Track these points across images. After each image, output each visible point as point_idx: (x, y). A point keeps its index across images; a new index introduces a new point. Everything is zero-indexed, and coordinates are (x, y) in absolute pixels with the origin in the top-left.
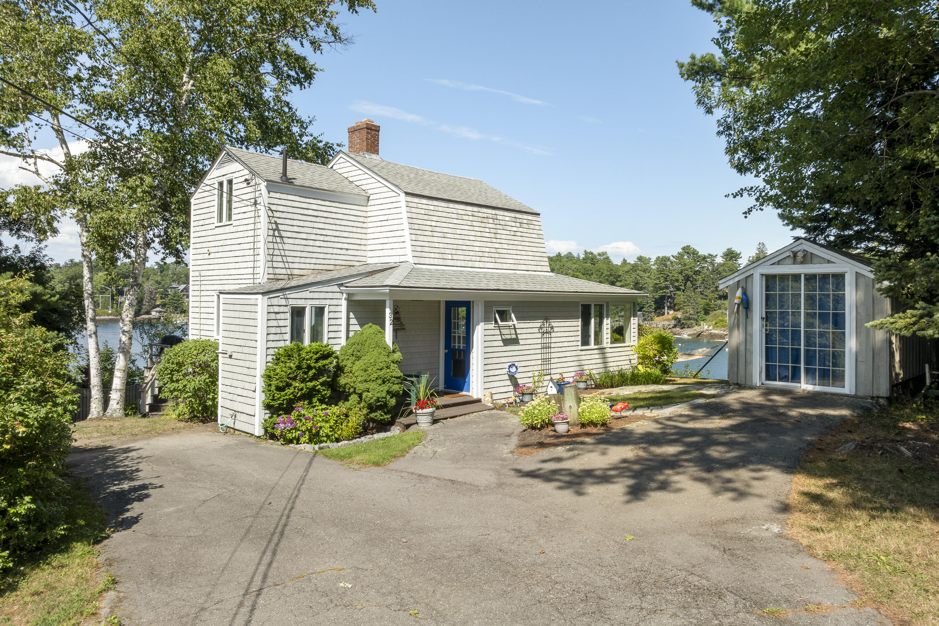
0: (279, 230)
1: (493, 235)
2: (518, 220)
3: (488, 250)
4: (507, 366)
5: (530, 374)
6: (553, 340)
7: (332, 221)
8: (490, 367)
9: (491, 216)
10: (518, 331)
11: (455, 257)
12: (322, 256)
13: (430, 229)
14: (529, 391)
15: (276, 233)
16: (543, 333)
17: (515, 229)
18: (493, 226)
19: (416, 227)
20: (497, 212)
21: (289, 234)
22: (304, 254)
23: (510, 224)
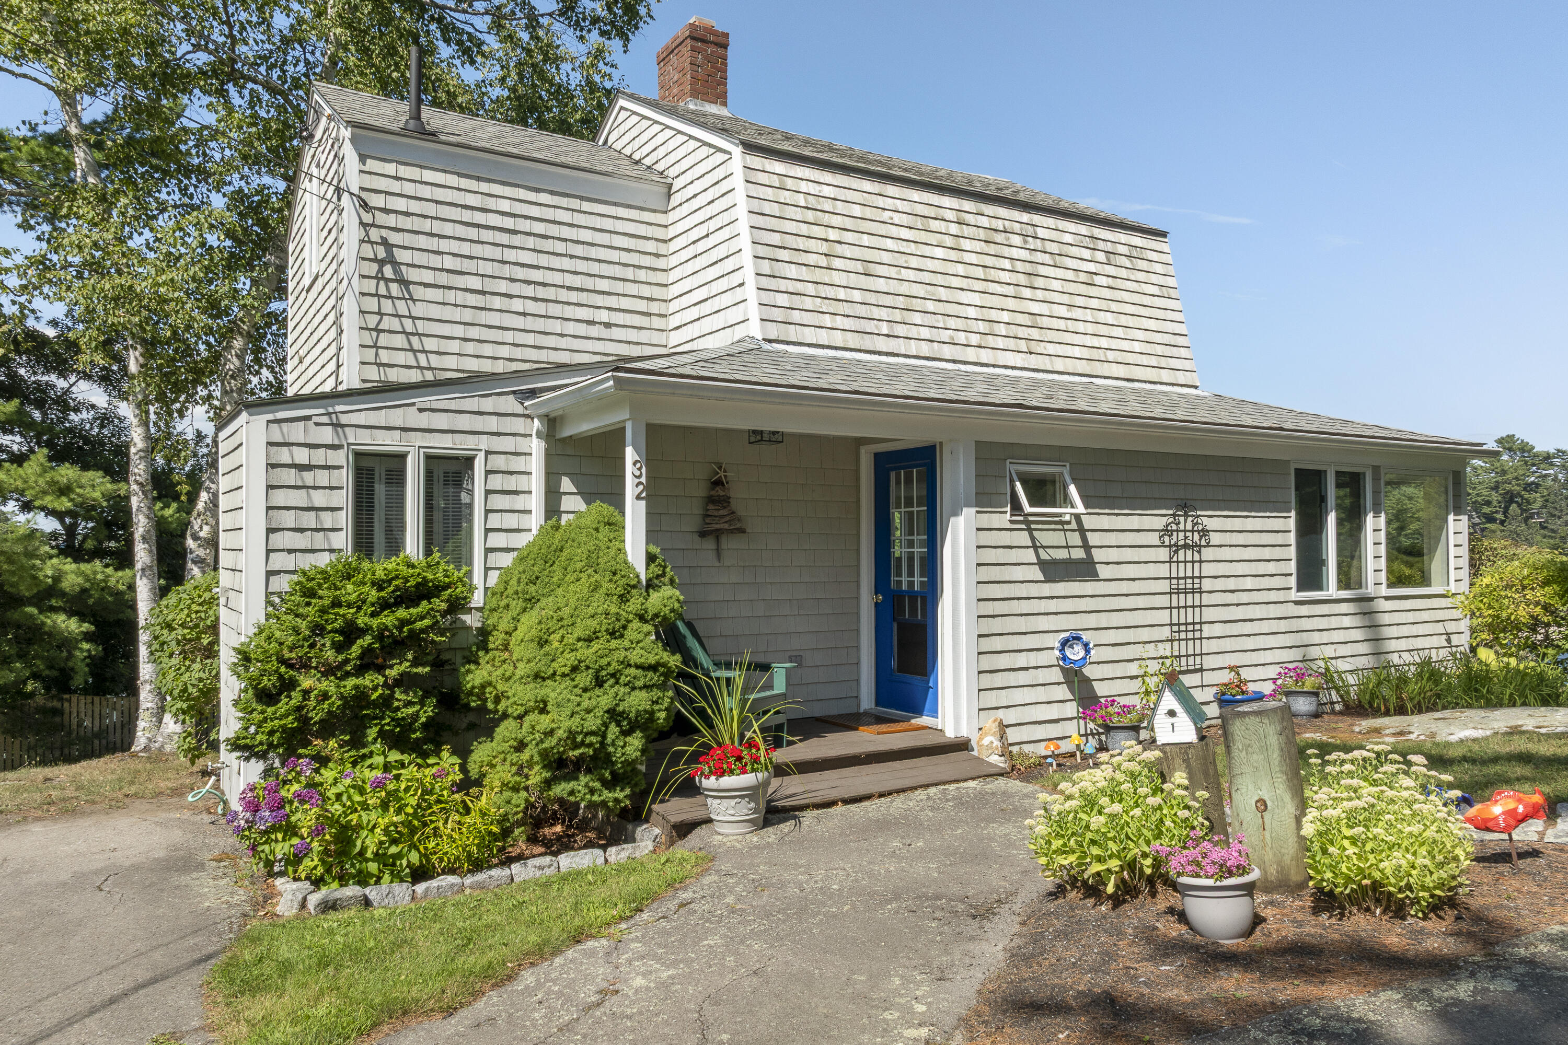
0: (395, 264)
1: (1022, 279)
2: (1101, 245)
3: (1005, 316)
4: (1055, 641)
5: (1133, 669)
6: (1208, 569)
7: (560, 247)
8: (997, 644)
9: (1017, 227)
10: (1093, 539)
11: (900, 330)
12: (530, 339)
13: (824, 247)
14: (1126, 720)
15: (388, 271)
16: (1176, 548)
17: (1091, 267)
18: (1024, 254)
19: (776, 239)
20: (1037, 219)
21: (428, 276)
22: (474, 333)
23: (1074, 251)
